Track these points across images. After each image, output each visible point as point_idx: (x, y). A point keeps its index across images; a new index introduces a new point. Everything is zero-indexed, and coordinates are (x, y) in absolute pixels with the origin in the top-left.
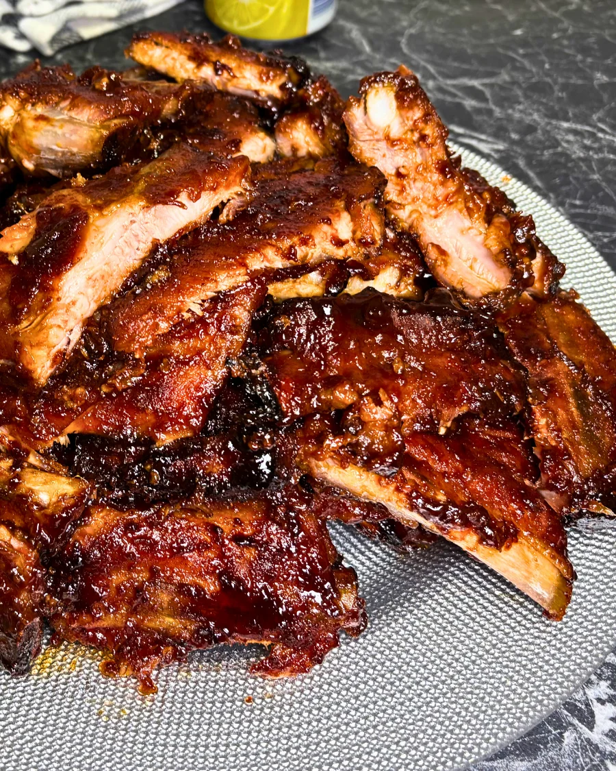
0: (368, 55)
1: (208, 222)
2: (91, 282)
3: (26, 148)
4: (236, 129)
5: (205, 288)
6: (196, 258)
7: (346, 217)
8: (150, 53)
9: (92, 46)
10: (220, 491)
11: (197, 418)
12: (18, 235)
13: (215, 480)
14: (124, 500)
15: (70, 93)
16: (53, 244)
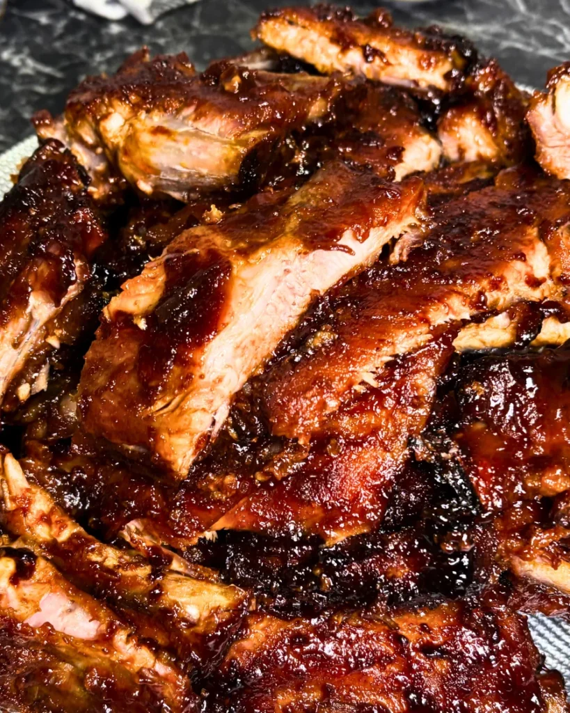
0: (523, 16)
1: (376, 265)
2: (239, 351)
3: (142, 168)
4: (395, 132)
5: (380, 353)
6: (367, 313)
7: (541, 248)
8: (283, 34)
9: (198, 10)
10: (406, 599)
11: (375, 511)
12: (143, 289)
13: (400, 586)
14: (288, 607)
15: (194, 98)
16: (189, 304)
